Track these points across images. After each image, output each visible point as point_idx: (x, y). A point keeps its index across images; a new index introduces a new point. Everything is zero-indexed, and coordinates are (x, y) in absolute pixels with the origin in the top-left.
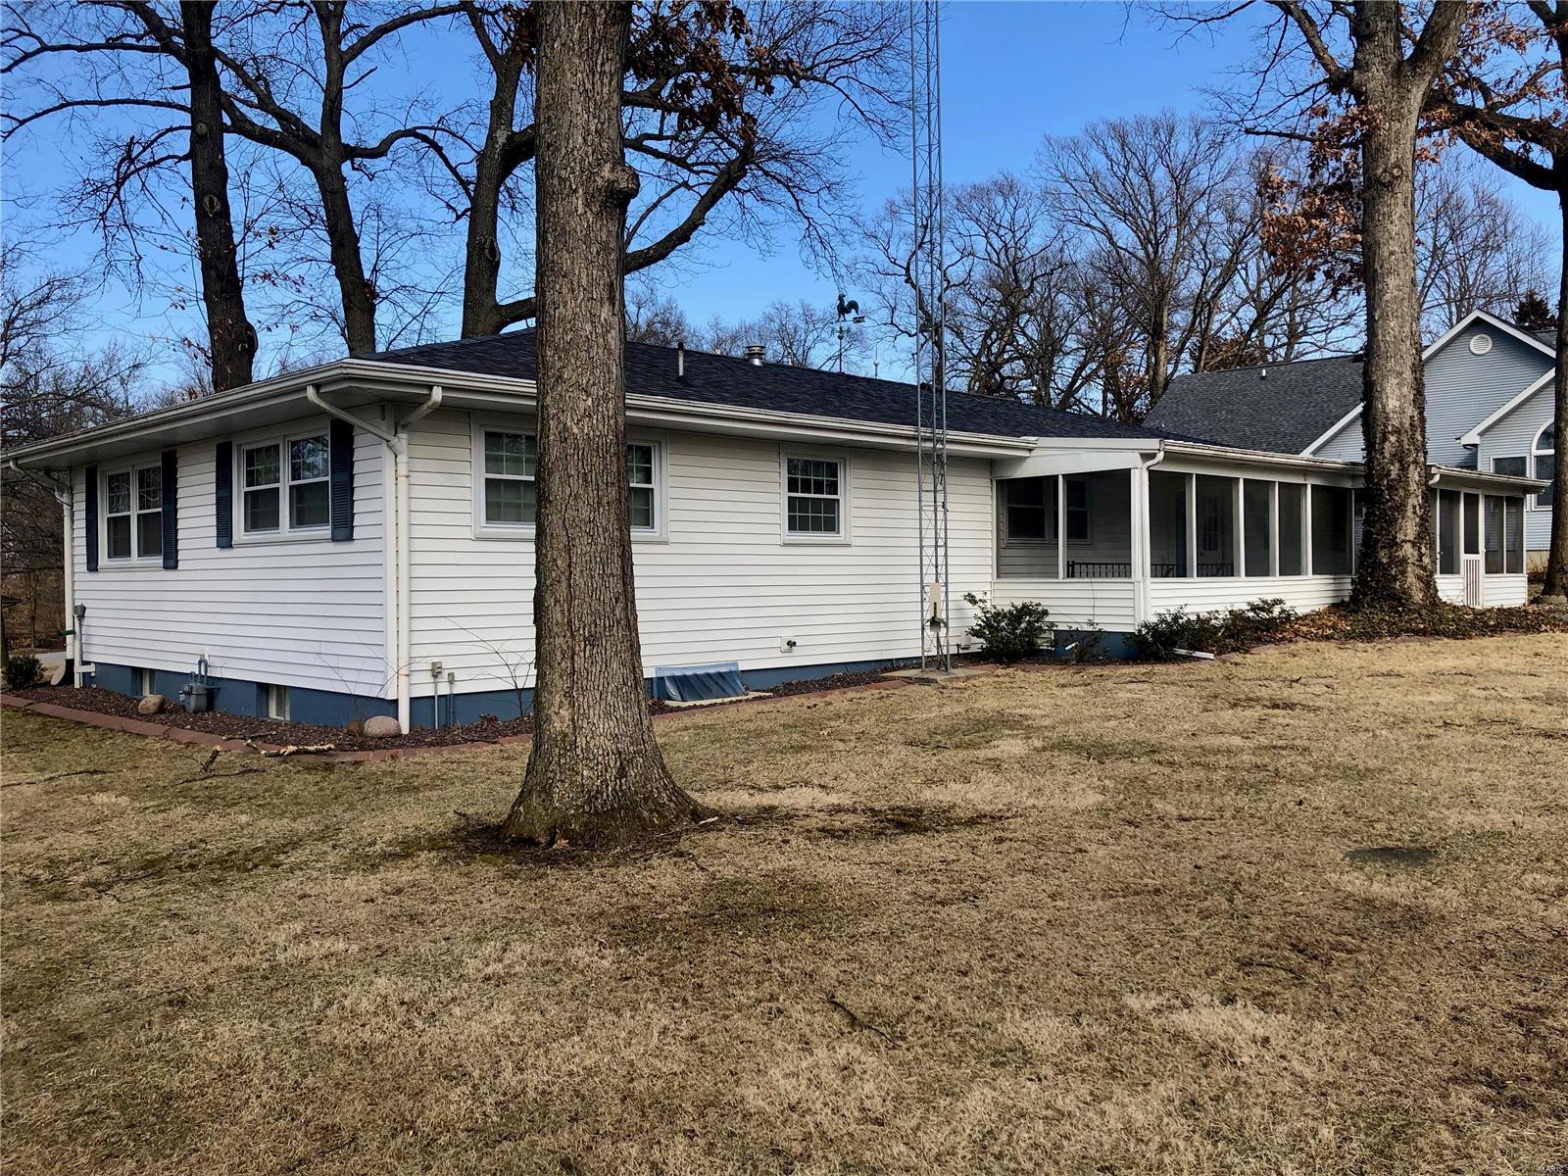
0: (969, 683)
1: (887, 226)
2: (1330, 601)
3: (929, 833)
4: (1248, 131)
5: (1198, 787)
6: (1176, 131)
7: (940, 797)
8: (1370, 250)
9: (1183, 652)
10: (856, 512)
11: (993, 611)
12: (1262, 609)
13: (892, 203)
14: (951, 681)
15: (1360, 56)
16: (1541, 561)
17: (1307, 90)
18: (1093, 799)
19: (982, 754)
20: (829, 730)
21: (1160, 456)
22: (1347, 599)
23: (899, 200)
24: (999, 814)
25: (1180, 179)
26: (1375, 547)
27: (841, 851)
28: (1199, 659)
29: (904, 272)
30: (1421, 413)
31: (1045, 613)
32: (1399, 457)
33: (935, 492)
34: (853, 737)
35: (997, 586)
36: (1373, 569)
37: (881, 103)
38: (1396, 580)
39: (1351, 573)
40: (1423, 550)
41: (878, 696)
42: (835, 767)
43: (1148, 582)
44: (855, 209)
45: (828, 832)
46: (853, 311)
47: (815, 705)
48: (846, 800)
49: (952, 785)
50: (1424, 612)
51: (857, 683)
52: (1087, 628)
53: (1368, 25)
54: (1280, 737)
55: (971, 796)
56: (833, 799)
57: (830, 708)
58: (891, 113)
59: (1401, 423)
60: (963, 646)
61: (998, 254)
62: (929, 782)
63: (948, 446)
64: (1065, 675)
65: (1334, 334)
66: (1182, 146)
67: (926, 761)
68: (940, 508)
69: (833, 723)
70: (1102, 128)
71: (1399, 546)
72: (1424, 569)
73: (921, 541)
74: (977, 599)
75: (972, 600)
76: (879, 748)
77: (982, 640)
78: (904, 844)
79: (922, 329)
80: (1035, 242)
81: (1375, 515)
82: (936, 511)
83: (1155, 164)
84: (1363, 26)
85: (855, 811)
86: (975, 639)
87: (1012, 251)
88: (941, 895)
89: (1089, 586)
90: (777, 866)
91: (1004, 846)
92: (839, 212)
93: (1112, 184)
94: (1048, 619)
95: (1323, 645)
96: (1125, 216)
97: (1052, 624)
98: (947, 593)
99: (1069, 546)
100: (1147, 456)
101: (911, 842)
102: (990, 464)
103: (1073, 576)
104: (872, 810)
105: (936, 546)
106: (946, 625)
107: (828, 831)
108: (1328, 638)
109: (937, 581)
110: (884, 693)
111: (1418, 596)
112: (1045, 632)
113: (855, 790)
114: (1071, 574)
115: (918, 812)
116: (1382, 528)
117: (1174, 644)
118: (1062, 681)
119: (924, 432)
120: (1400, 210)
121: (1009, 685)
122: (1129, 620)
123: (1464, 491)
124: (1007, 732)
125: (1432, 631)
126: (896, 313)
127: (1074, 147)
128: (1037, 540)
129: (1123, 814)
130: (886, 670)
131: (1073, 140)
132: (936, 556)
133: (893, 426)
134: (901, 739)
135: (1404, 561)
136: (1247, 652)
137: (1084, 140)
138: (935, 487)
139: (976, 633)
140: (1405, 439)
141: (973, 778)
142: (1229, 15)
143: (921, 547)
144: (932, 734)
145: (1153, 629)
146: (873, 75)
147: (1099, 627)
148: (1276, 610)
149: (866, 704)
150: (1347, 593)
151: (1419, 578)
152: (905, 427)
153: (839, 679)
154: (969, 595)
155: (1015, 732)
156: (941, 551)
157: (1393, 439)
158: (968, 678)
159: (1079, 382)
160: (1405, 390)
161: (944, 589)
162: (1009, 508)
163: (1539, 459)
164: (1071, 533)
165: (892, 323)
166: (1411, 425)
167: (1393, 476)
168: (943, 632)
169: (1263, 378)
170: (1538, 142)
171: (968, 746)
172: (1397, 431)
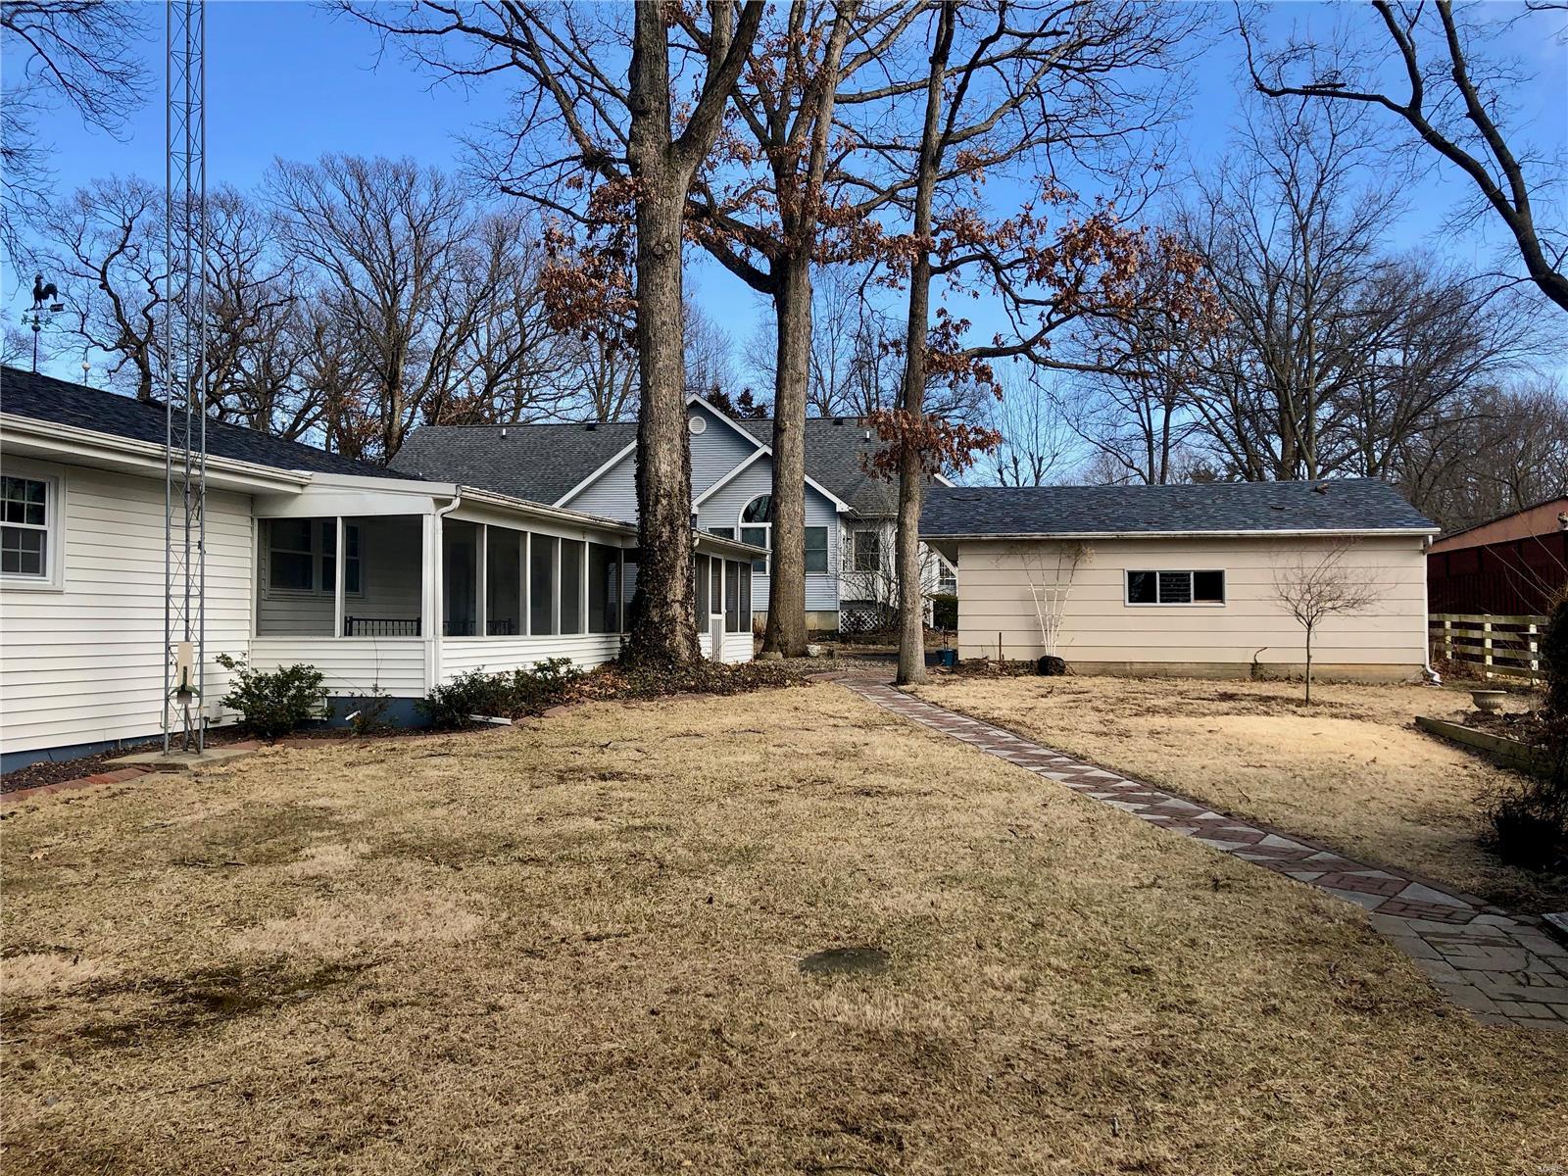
0: (233, 767)
1: (78, 219)
2: (603, 659)
3: (266, 1011)
4: (504, 189)
5: (588, 890)
6: (416, 182)
7: (263, 947)
8: (644, 316)
9: (479, 718)
10: (69, 549)
11: (254, 675)
12: (547, 669)
13: (85, 195)
14: (206, 765)
15: (635, 130)
16: (762, 620)
17: (555, 164)
18: (470, 923)
19: (296, 869)
20: (46, 851)
21: (457, 503)
22: (617, 657)
23: (93, 193)
24: (356, 962)
25: (419, 230)
26: (648, 607)
27: (134, 1070)
28: (496, 725)
29: (99, 276)
30: (688, 479)
31: (319, 677)
32: (670, 520)
33: (188, 528)
34: (87, 860)
35: (256, 646)
36: (646, 627)
37: (85, 69)
38: (666, 638)
39: (619, 631)
40: (689, 610)
41: (106, 793)
42: (77, 912)
43: (441, 641)
44: (45, 185)
45: (100, 1036)
46: (51, 296)
47: (13, 814)
48: (106, 969)
49: (270, 923)
50: (691, 669)
51: (68, 776)
52: (370, 694)
53: (643, 102)
54: (633, 815)
55: (305, 938)
56: (87, 970)
57: (37, 815)
58: (98, 84)
59: (671, 487)
60: (212, 718)
61: (218, 275)
62: (236, 923)
63: (208, 474)
64: (349, 751)
65: (562, 404)
66: (423, 198)
67: (214, 887)
68: (194, 549)
69: (47, 840)
70: (339, 162)
71: (669, 605)
72: (690, 628)
73: (168, 589)
74: (234, 660)
75: (227, 662)
76: (139, 874)
77: (239, 712)
78: (235, 1038)
79: (120, 345)
80: (261, 270)
81: (648, 575)
82: (187, 552)
83: (393, 210)
84: (639, 101)
85: (130, 987)
86: (231, 710)
87: (235, 275)
88: (338, 1134)
89: (372, 646)
90: (26, 1119)
91: (390, 1017)
92: (22, 185)
93: (349, 222)
94: (321, 684)
95: (609, 705)
96: (361, 259)
97: (327, 690)
98: (201, 654)
99: (347, 600)
100: (441, 502)
101: (242, 1032)
102: (251, 500)
103: (350, 634)
104: (159, 982)
105: (187, 596)
106: (200, 695)
107: (95, 1033)
108: (612, 697)
109: (187, 639)
110: (115, 788)
111: (685, 654)
112: (317, 700)
113: (119, 949)
114: (348, 631)
115: (232, 975)
116: (654, 588)
117: (469, 711)
118: (350, 759)
119: (175, 452)
120: (670, 283)
121: (284, 767)
122: (419, 684)
123: (712, 555)
124: (315, 834)
125: (702, 688)
126: (88, 321)
127: (308, 177)
128: (303, 592)
129: (516, 941)
130: (109, 755)
131: (306, 168)
132: (187, 608)
133: (132, 441)
134: (164, 857)
135: (674, 620)
136: (541, 715)
137: (320, 171)
138: (188, 523)
139: (231, 703)
140: (675, 502)
141: (299, 910)
142: (486, 72)
143: (168, 597)
144: (209, 844)
145: (449, 695)
146: (75, 34)
147: (387, 693)
148: (563, 670)
149: (91, 804)
150: (617, 651)
151: (686, 637)
152: (149, 444)
153: (39, 771)
154: (223, 656)
155: (326, 833)
156: (194, 603)
157: (664, 502)
158: (227, 761)
159: (302, 424)
160: (675, 456)
161: (198, 649)
162: (272, 553)
163: (744, 530)
164: (351, 585)
165: (82, 332)
166: (680, 490)
167: (665, 537)
168: (195, 701)
169: (503, 437)
170: (761, 249)
171: (270, 859)
172: (669, 495)
